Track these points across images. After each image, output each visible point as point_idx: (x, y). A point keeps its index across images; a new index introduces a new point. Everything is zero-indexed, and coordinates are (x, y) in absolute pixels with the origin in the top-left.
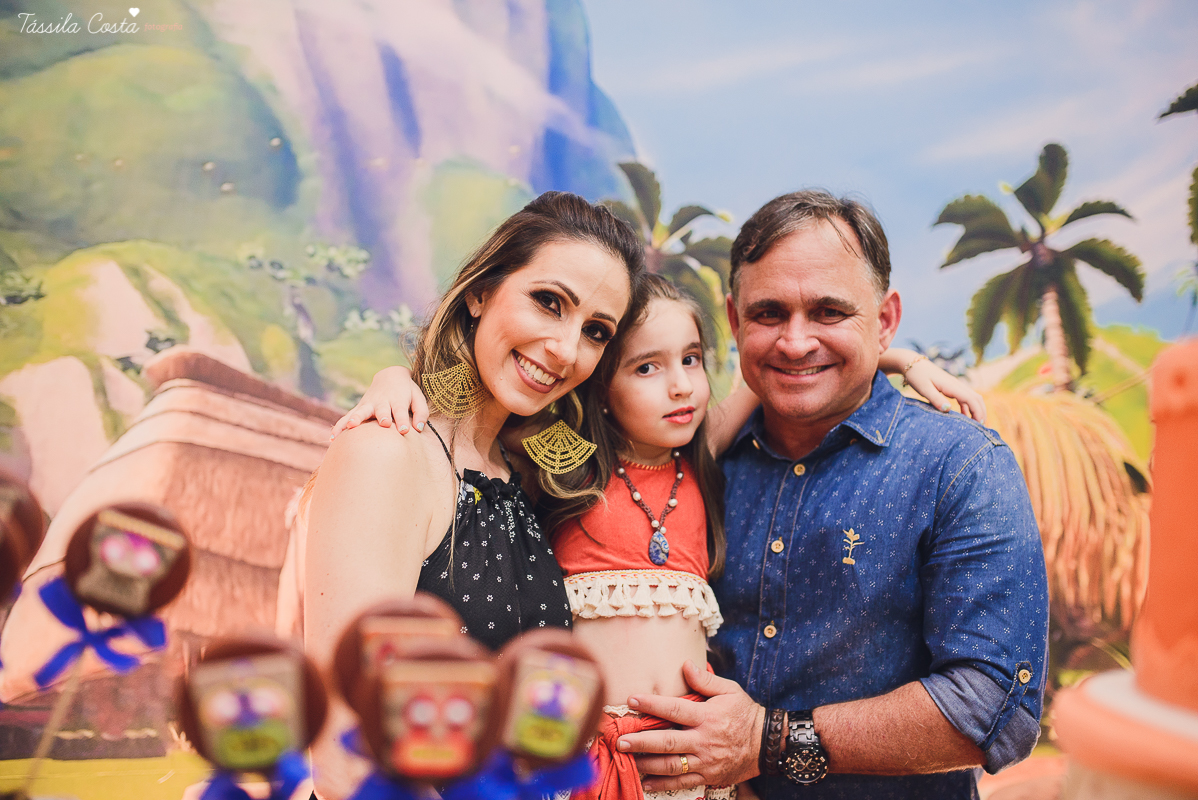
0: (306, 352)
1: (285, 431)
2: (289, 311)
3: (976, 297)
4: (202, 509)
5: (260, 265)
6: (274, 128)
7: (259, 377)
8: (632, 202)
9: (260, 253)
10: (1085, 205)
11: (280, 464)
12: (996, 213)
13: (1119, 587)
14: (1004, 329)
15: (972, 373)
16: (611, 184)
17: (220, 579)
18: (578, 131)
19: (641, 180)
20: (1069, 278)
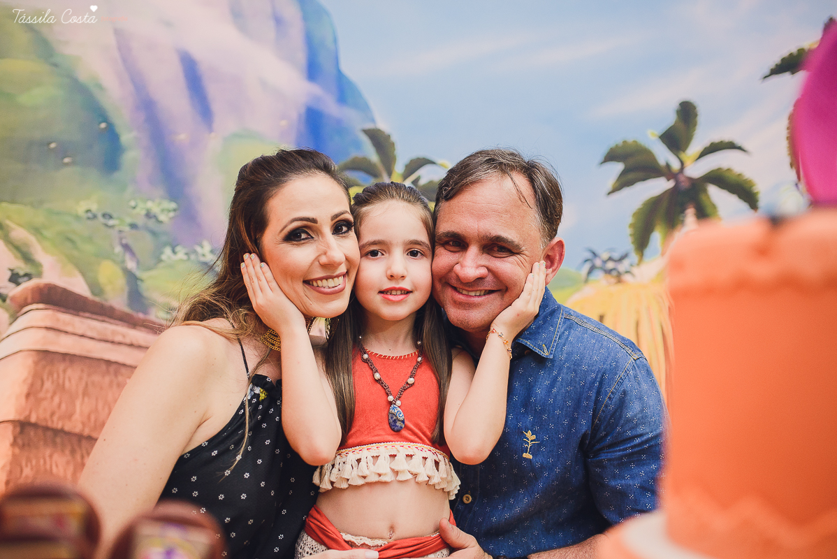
0: (132, 279)
1: (118, 338)
2: (118, 249)
3: (635, 214)
4: (57, 400)
5: (95, 217)
6: (101, 114)
7: (97, 299)
8: (374, 157)
9: (94, 207)
10: (712, 144)
11: (116, 363)
12: (647, 153)
14: (657, 236)
15: (635, 270)
16: (357, 145)
17: (73, 452)
18: (331, 107)
19: (380, 141)
20: (703, 197)
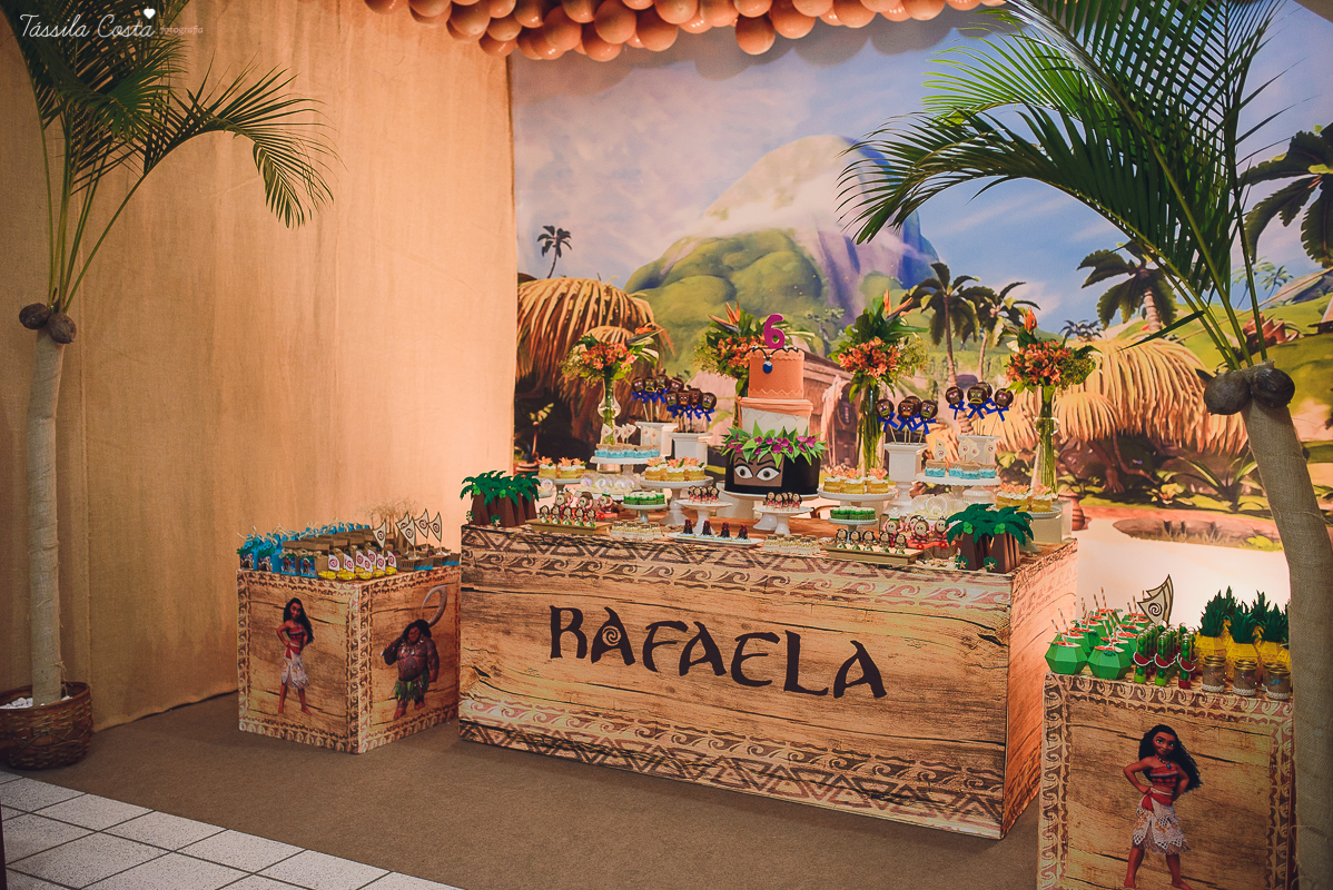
0: (827, 344)
1: (820, 371)
2: (820, 331)
3: (1102, 299)
5: (812, 317)
6: (814, 272)
8: (937, 279)
9: (811, 313)
12: (1115, 257)
13: (1194, 430)
14: (1120, 312)
15: (1101, 333)
16: (929, 273)
18: (916, 255)
19: (942, 270)
20: (1160, 283)
